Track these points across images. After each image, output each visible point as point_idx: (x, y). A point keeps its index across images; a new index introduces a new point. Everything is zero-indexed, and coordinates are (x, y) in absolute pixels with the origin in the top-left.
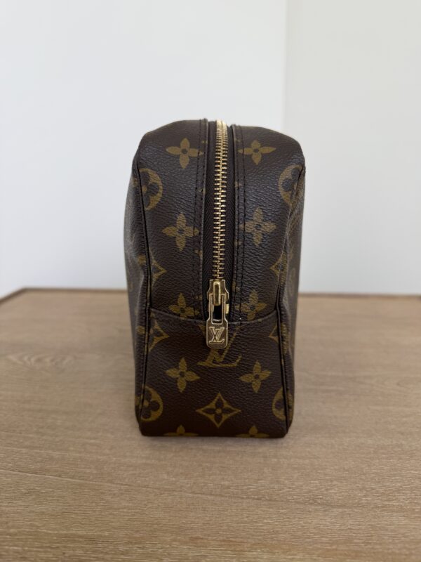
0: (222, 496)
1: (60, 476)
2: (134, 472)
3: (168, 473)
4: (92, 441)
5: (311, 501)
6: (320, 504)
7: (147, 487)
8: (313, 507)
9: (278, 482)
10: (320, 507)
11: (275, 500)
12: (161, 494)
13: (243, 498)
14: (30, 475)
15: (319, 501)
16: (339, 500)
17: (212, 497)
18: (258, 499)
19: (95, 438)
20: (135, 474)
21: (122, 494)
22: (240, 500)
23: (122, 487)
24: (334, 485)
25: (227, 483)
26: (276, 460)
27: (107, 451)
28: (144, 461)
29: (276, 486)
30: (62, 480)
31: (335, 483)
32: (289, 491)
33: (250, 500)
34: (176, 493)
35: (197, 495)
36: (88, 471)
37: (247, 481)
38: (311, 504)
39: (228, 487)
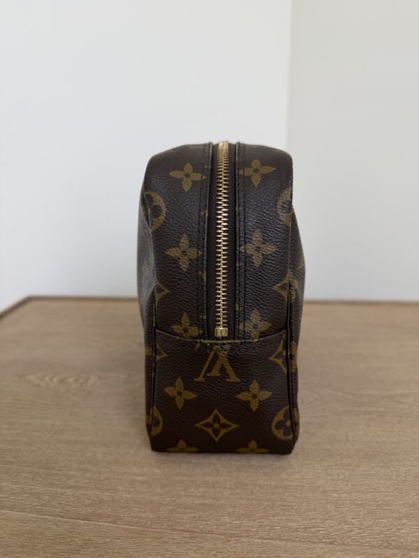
0: (293, 541)
1: (115, 523)
2: (193, 515)
3: (229, 515)
4: (140, 478)
5: (385, 544)
6: (396, 548)
7: (210, 532)
8: (390, 551)
9: (346, 522)
10: (396, 551)
11: (348, 544)
12: (228, 541)
13: (314, 543)
14: (82, 522)
15: (393, 543)
16: (413, 542)
17: (283, 543)
18: (331, 543)
19: (141, 475)
20: (194, 517)
21: (186, 543)
22: (313, 546)
23: (186, 534)
24: (404, 524)
25: (293, 525)
26: (337, 495)
27: (159, 490)
28: (200, 501)
29: (345, 527)
30: (118, 528)
31: (404, 521)
32: (360, 533)
33: (323, 545)
34: (244, 540)
35: (266, 541)
36: (143, 515)
37: (313, 521)
38: (386, 547)
39: (296, 530)
